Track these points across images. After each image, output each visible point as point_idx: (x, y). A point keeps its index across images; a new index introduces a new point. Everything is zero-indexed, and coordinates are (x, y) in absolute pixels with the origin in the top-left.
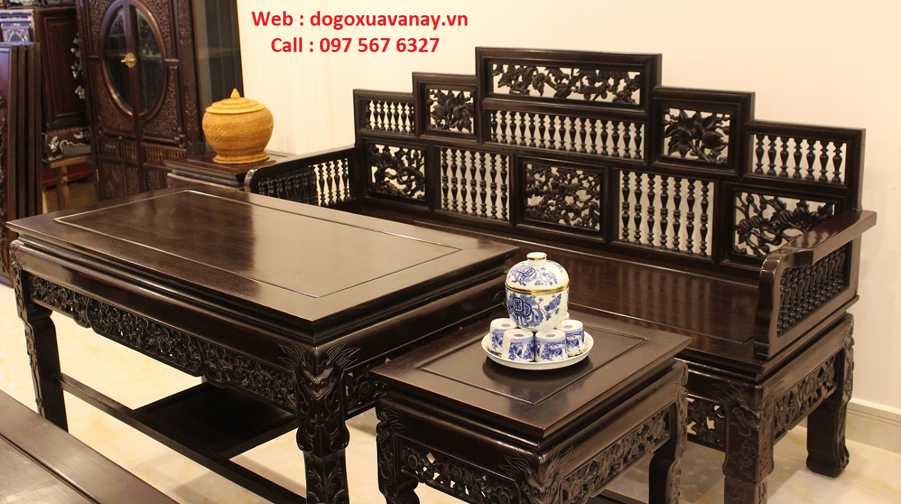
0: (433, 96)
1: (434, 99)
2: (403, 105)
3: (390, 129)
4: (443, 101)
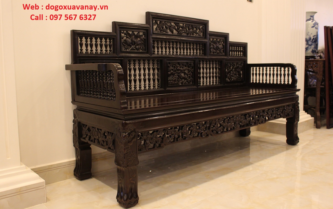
0: (124, 34)
1: (124, 36)
2: (106, 39)
3: (96, 53)
4: (130, 37)
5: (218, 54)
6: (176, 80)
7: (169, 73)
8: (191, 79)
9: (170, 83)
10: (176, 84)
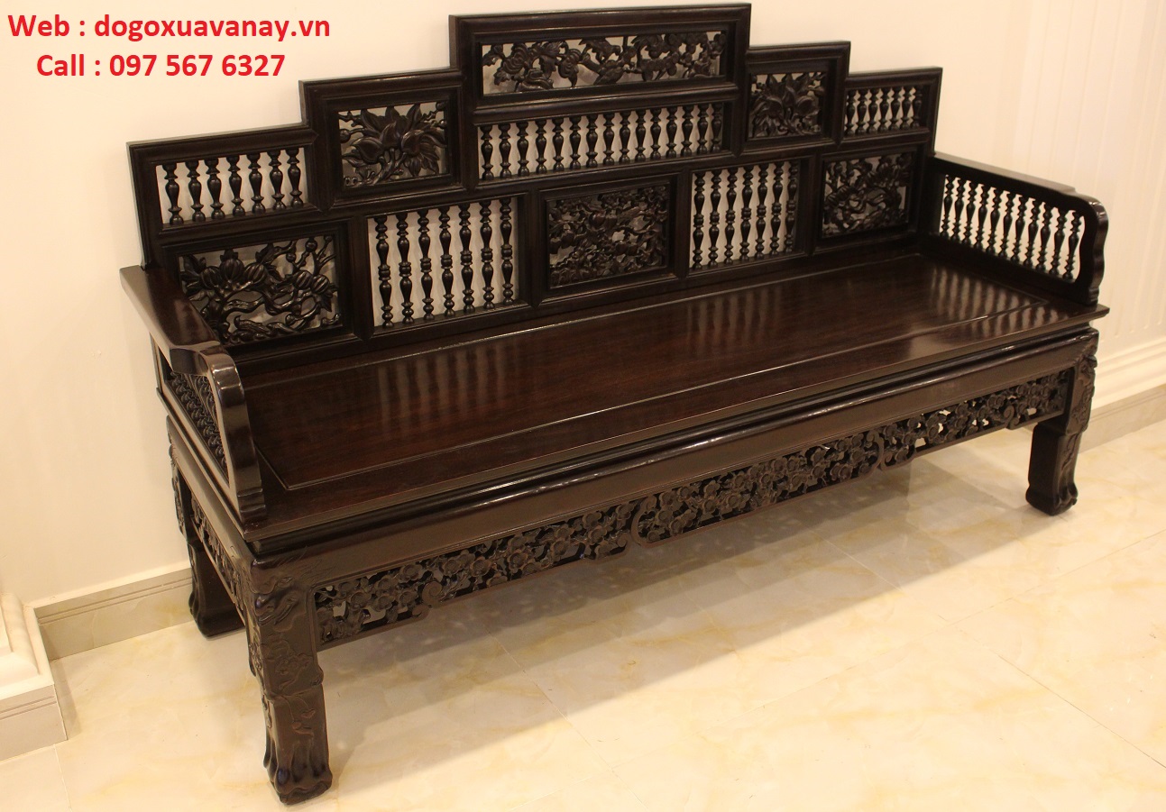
0: (351, 122)
1: (352, 129)
2: (274, 156)
4: (376, 128)
5: (789, 135)
6: (585, 261)
7: (553, 240)
8: (655, 250)
9: (558, 276)
10: (586, 277)
